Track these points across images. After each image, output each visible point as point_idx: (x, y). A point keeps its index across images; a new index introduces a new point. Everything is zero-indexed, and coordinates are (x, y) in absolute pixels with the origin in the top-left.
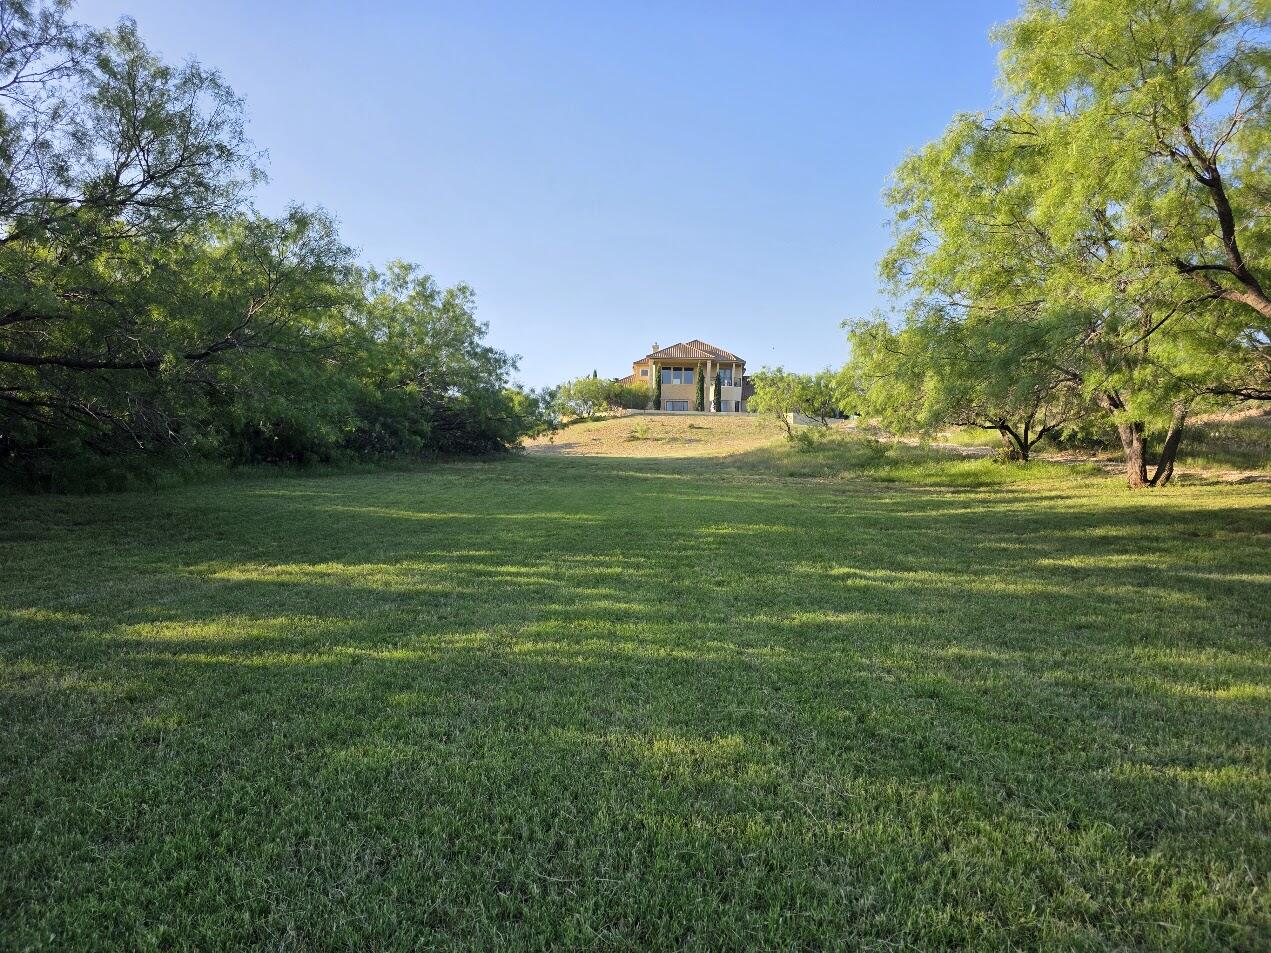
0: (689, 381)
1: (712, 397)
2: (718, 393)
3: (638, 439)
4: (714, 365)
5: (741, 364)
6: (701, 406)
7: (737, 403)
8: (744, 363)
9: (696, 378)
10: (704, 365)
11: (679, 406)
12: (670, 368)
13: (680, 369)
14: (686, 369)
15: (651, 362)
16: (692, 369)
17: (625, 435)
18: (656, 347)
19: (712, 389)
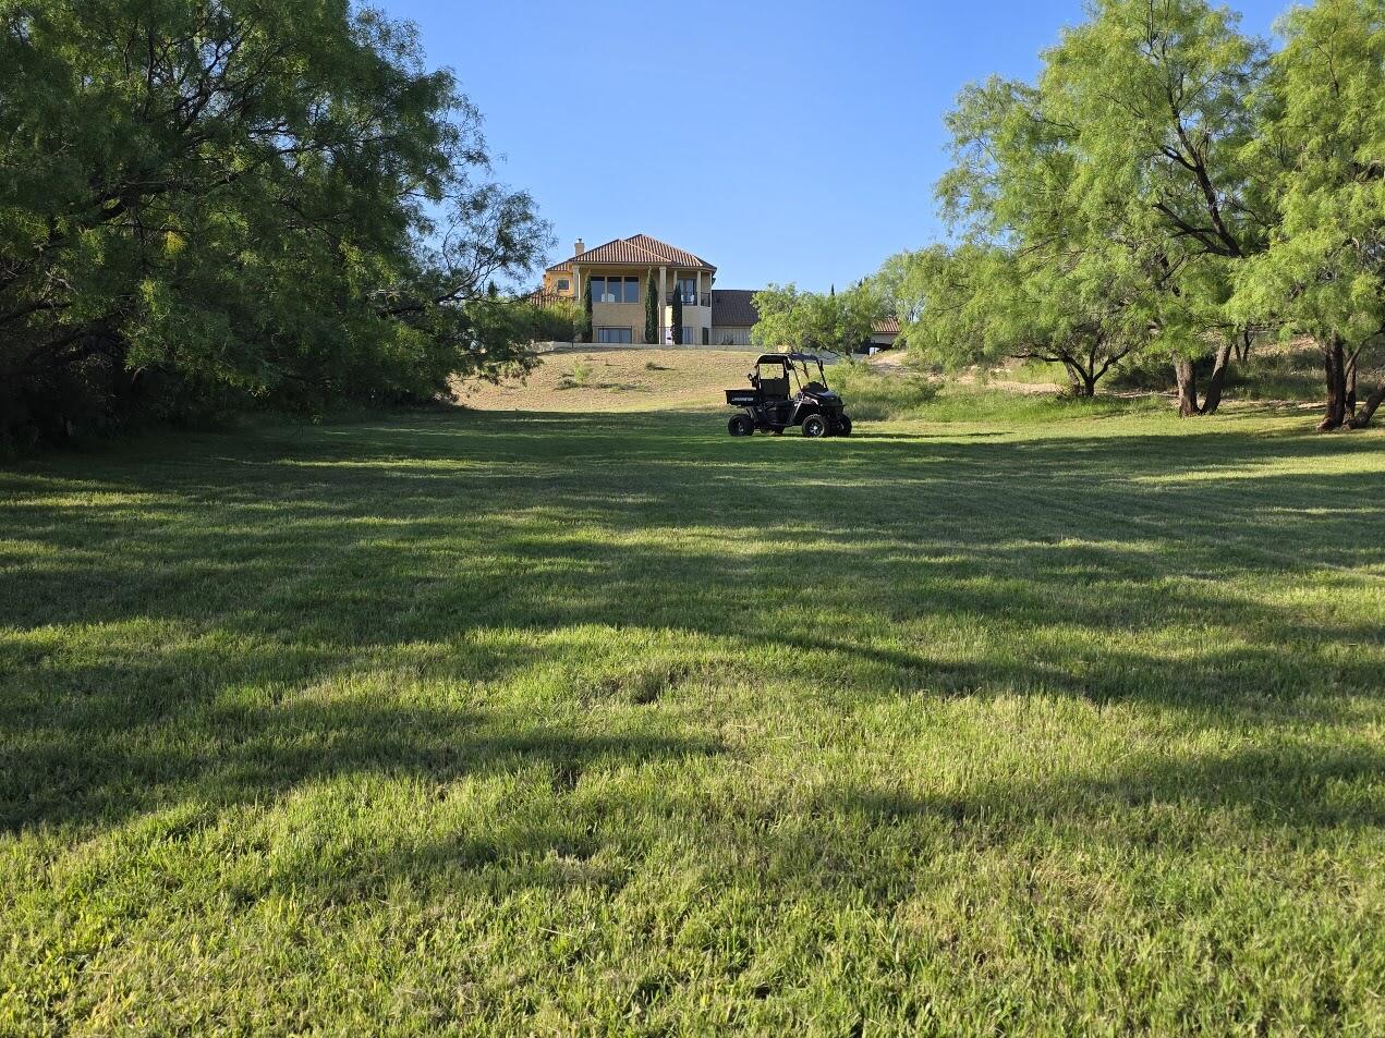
0: (632, 298)
1: (669, 322)
2: (677, 317)
3: (576, 386)
4: (669, 274)
5: (708, 271)
6: (652, 336)
7: (705, 331)
8: (713, 270)
9: (644, 292)
10: (656, 272)
11: (619, 336)
12: (602, 279)
13: (619, 280)
14: (627, 279)
15: (576, 269)
16: (636, 280)
17: (557, 380)
18: (579, 246)
19: (669, 311)
